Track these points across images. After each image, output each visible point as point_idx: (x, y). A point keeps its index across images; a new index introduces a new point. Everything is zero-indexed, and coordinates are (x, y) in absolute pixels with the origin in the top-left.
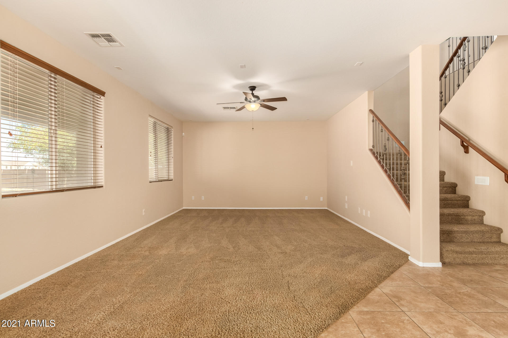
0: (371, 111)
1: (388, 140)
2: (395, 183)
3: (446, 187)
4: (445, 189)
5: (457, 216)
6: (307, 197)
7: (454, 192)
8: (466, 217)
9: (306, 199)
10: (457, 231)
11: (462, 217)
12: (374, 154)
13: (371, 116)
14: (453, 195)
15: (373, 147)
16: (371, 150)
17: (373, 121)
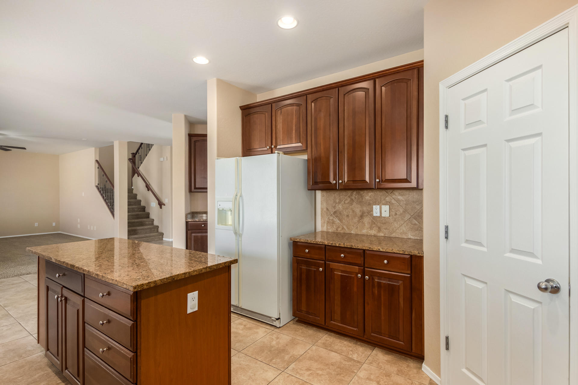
0: (97, 161)
1: (107, 182)
2: (110, 207)
3: (140, 208)
4: (140, 209)
5: (141, 222)
6: (37, 223)
7: (144, 211)
8: (146, 223)
9: (36, 226)
10: (139, 229)
11: (144, 223)
12: (98, 189)
13: (97, 165)
14: (144, 212)
15: (98, 184)
16: (97, 186)
17: (98, 168)
